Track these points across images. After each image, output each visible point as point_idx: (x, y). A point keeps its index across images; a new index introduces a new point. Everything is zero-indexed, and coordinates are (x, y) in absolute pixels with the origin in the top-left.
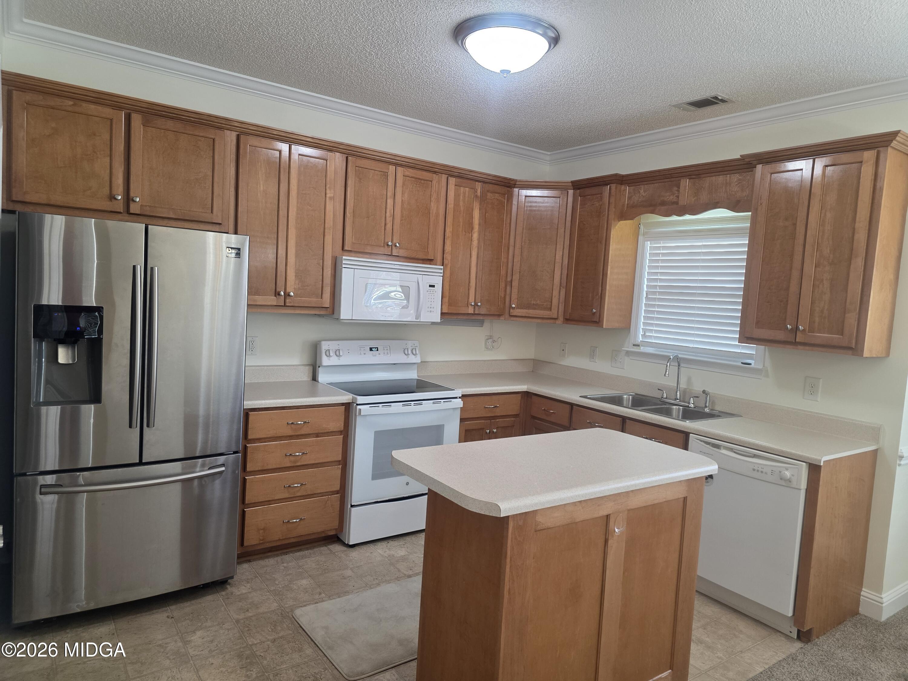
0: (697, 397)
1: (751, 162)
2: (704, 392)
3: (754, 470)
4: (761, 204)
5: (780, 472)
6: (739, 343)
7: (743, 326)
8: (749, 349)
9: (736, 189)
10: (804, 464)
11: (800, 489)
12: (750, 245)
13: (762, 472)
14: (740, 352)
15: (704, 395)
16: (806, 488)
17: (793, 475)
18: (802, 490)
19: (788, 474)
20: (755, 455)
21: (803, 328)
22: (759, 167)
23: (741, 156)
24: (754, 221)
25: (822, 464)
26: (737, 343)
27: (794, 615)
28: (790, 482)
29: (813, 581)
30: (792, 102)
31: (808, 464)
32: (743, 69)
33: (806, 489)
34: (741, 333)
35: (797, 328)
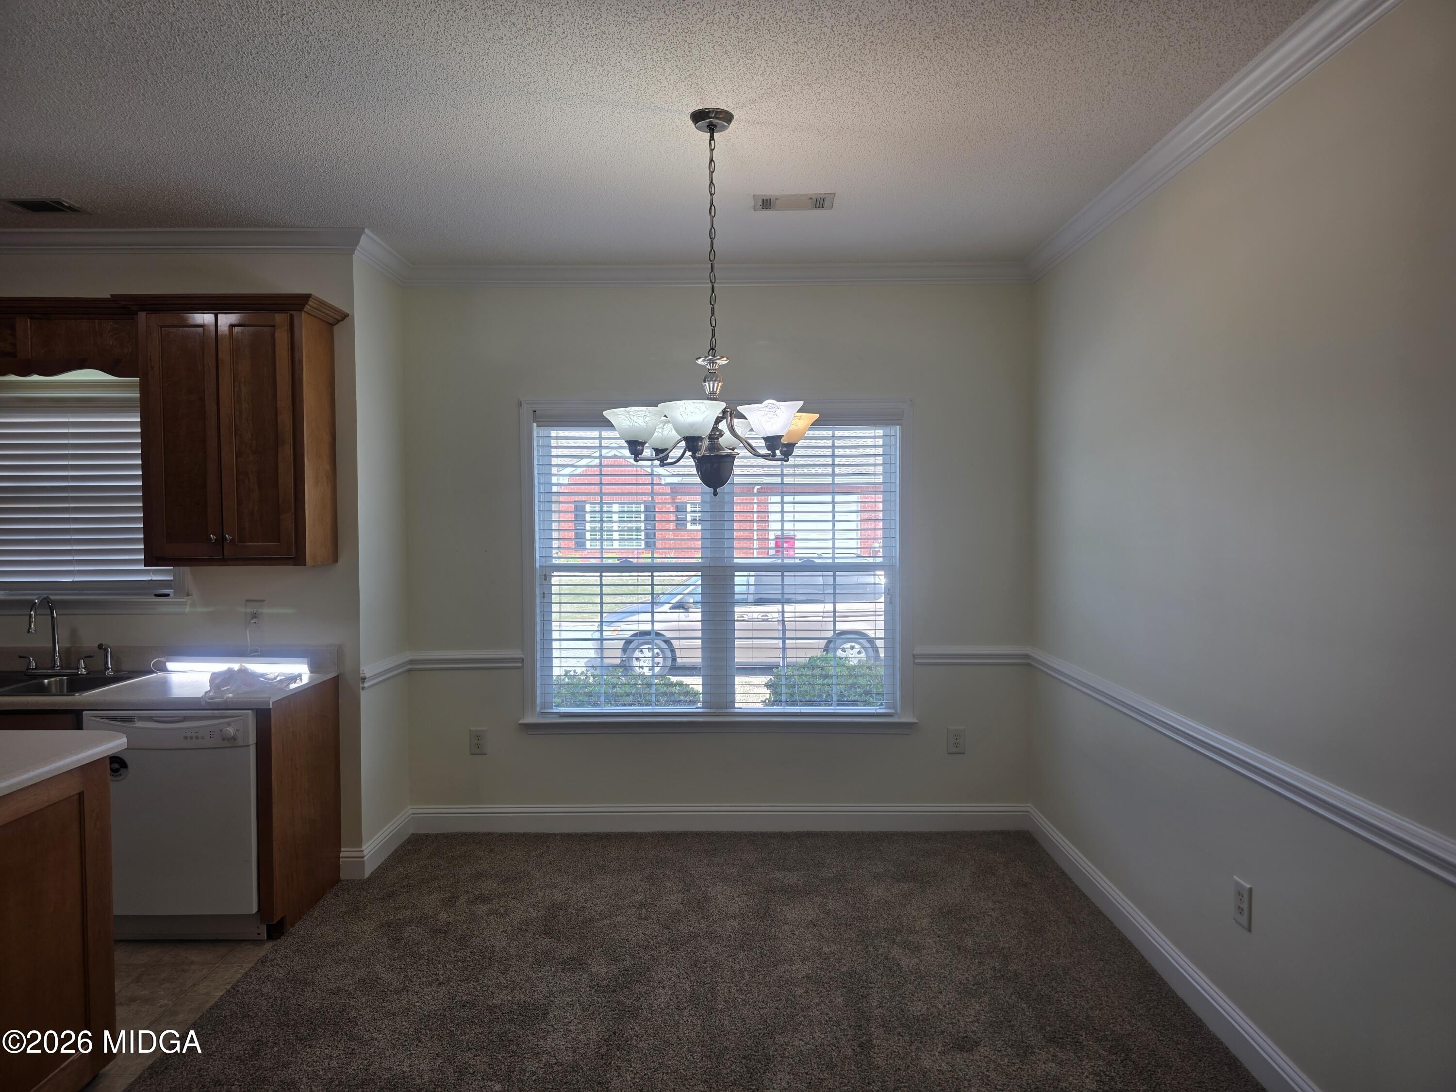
0: (91, 657)
1: (129, 306)
2: (100, 646)
3: (186, 738)
4: (152, 368)
5: (221, 731)
6: (145, 566)
7: (147, 541)
8: (161, 574)
9: (111, 343)
10: (250, 711)
11: (249, 746)
12: (143, 424)
13: (197, 738)
14: (150, 579)
15: (102, 651)
16: (255, 742)
17: (238, 730)
18: (251, 746)
19: (231, 730)
20: (185, 717)
21: (231, 538)
22: (142, 315)
23: (111, 295)
24: (144, 388)
25: (271, 707)
26: (143, 567)
27: (259, 911)
28: (235, 740)
29: (277, 856)
30: (177, 229)
31: (255, 710)
32: (96, 175)
33: (257, 744)
34: (146, 551)
35: (223, 538)
